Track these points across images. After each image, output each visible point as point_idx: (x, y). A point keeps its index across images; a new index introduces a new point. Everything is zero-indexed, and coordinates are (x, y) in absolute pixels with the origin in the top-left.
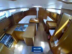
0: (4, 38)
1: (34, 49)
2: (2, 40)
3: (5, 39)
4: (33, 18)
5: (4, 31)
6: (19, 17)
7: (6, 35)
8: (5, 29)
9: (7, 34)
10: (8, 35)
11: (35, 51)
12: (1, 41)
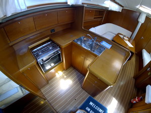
0: (43, 47)
1: (91, 103)
2: (38, 50)
3: (45, 51)
4: (125, 36)
5: (50, 33)
6: (94, 18)
7: (51, 44)
8: (53, 30)
9: (53, 42)
10: (55, 45)
11: (89, 110)
12: (34, 50)
